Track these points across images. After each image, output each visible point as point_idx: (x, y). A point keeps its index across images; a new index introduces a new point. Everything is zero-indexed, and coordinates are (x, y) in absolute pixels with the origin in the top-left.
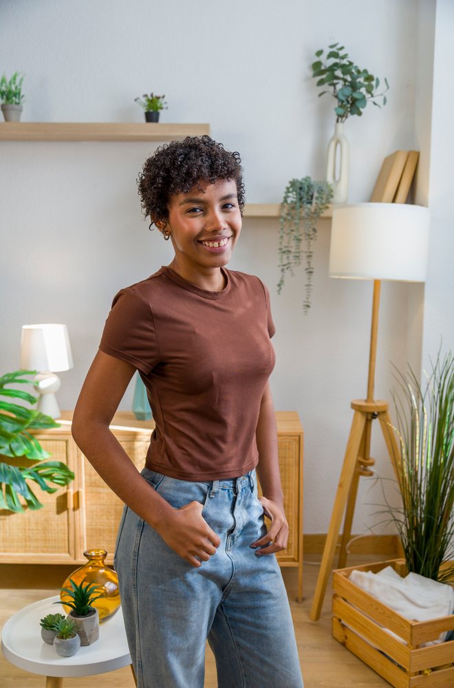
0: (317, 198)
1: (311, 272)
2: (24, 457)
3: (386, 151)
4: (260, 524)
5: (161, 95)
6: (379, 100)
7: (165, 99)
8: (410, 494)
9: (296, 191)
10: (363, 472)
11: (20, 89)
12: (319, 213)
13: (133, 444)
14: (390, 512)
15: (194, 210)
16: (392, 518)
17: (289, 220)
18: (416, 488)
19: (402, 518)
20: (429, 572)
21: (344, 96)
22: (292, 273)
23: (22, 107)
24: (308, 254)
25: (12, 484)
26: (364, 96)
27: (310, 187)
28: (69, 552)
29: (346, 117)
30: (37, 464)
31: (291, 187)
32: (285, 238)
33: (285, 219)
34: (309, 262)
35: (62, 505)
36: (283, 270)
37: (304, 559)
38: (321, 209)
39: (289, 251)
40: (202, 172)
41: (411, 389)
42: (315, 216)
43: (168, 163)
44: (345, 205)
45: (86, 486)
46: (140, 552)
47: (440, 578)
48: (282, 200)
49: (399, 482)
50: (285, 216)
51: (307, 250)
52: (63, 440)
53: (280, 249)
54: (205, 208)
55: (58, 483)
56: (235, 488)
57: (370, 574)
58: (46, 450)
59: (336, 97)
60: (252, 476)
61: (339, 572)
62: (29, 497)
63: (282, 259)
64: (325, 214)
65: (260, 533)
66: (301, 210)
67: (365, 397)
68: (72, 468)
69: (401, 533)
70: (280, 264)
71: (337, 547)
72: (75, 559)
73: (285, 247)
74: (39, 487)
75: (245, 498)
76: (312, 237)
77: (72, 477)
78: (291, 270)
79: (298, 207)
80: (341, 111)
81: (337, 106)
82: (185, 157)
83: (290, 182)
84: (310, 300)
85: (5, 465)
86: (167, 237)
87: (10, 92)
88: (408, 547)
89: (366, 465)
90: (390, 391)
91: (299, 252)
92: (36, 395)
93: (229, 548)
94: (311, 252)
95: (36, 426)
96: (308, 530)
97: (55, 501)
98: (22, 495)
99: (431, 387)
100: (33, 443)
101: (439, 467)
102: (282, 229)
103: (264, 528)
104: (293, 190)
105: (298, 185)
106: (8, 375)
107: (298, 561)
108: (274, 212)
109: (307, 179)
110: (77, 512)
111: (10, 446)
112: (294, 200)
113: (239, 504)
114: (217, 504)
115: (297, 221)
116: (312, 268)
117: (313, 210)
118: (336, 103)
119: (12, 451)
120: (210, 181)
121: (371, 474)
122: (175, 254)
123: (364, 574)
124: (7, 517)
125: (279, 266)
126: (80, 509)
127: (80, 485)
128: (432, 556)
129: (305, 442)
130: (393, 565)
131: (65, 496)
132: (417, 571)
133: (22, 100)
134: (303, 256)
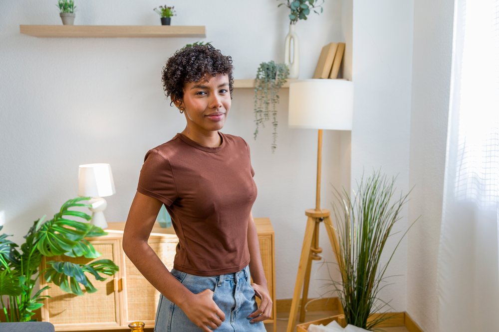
0: (279, 75)
1: (276, 125)
2: (83, 257)
3: (323, 43)
4: (253, 302)
5: (172, 7)
6: (318, 10)
7: (175, 9)
8: (346, 272)
9: (264, 71)
10: (314, 257)
11: (73, 2)
12: (280, 85)
13: (159, 245)
14: (334, 284)
15: (201, 93)
16: (335, 289)
17: (260, 90)
18: (350, 268)
19: (341, 288)
20: (360, 324)
21: (295, 7)
22: (264, 125)
23: (75, 14)
24: (274, 113)
25: (75, 277)
26: (308, 7)
27: (274, 68)
28: (116, 321)
29: (297, 21)
30: (92, 262)
31: (261, 68)
32: (259, 102)
33: (258, 90)
34: (274, 118)
35: (110, 288)
36: (257, 124)
37: (277, 317)
38: (281, 82)
39: (261, 111)
40: (208, 69)
41: (345, 203)
42: (278, 87)
43: (184, 62)
44: (297, 79)
45: (127, 275)
46: (172, 326)
47: (368, 327)
48: (255, 77)
49: (339, 264)
50: (258, 87)
51: (273, 110)
52: (109, 244)
53: (255, 110)
54: (208, 91)
55: (107, 274)
56: (235, 279)
57: (321, 326)
58: (98, 251)
59: (290, 7)
60: (246, 270)
61: (301, 326)
62: (88, 285)
63: (256, 116)
64: (285, 85)
65: (253, 308)
66: (268, 83)
67: (314, 207)
68: (117, 263)
69: (342, 298)
70: (255, 119)
71: (299, 308)
72: (120, 325)
73: (259, 108)
74: (94, 277)
75: (242, 285)
76: (276, 101)
77: (117, 269)
78: (263, 123)
79: (266, 82)
80: (293, 17)
81: (290, 14)
82: (196, 58)
83: (261, 65)
84: (276, 143)
85: (70, 263)
86: (182, 111)
87: (66, 4)
88: (346, 307)
89: (316, 253)
90: (331, 203)
91: (268, 112)
92: (89, 213)
93: (232, 320)
94: (276, 111)
95: (91, 235)
96: (279, 297)
97: (105, 286)
98: (82, 284)
99: (358, 200)
100: (89, 247)
101: (365, 253)
102: (256, 96)
103: (256, 304)
104: (263, 70)
105: (266, 67)
106: (70, 201)
107: (273, 319)
108: (251, 85)
109: (272, 63)
110: (121, 293)
111: (73, 250)
112: (264, 77)
113: (238, 289)
114: (223, 290)
115: (266, 91)
116: (277, 122)
117: (276, 83)
118: (289, 12)
119: (74, 253)
120: (213, 75)
121: (320, 259)
122: (186, 123)
123: (317, 326)
124: (72, 299)
125: (255, 121)
126: (123, 290)
127: (122, 274)
128: (362, 313)
129: (275, 238)
130: (336, 319)
131: (112, 282)
132: (353, 323)
133: (75, 10)
134: (271, 114)
